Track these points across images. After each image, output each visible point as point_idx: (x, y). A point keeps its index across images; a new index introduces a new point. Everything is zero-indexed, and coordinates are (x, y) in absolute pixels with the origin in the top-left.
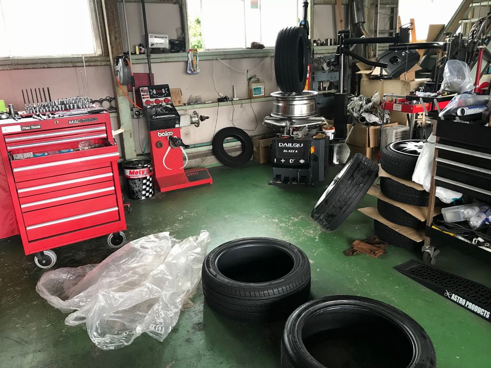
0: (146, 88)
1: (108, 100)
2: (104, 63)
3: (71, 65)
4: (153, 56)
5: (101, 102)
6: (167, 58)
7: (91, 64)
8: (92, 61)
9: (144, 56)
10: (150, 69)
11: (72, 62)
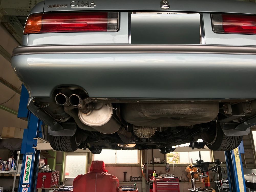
0: (151, 174)
1: (140, 178)
2: (140, 166)
3: (130, 166)
4: (154, 164)
5: (137, 178)
6: (159, 165)
7: (136, 166)
8: (136, 165)
9: (152, 164)
10: (153, 168)
11: (131, 165)
